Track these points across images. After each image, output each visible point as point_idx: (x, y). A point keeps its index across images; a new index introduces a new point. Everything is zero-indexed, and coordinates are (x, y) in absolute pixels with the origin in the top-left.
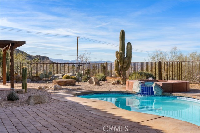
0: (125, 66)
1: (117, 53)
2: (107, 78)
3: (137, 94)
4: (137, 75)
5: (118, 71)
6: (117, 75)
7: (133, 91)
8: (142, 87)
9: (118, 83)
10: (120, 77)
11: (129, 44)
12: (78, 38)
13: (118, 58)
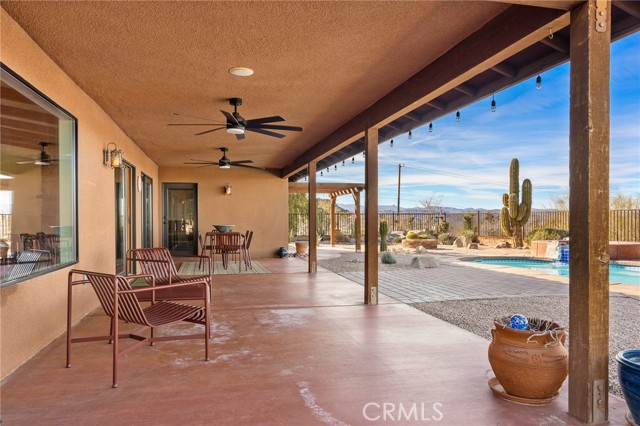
0: (520, 218)
1: (506, 198)
2: (479, 238)
3: (555, 261)
4: (543, 233)
5: (508, 227)
6: (505, 231)
7: (547, 256)
8: (562, 251)
9: (508, 246)
10: (512, 235)
11: (527, 182)
12: (400, 166)
13: (507, 205)
